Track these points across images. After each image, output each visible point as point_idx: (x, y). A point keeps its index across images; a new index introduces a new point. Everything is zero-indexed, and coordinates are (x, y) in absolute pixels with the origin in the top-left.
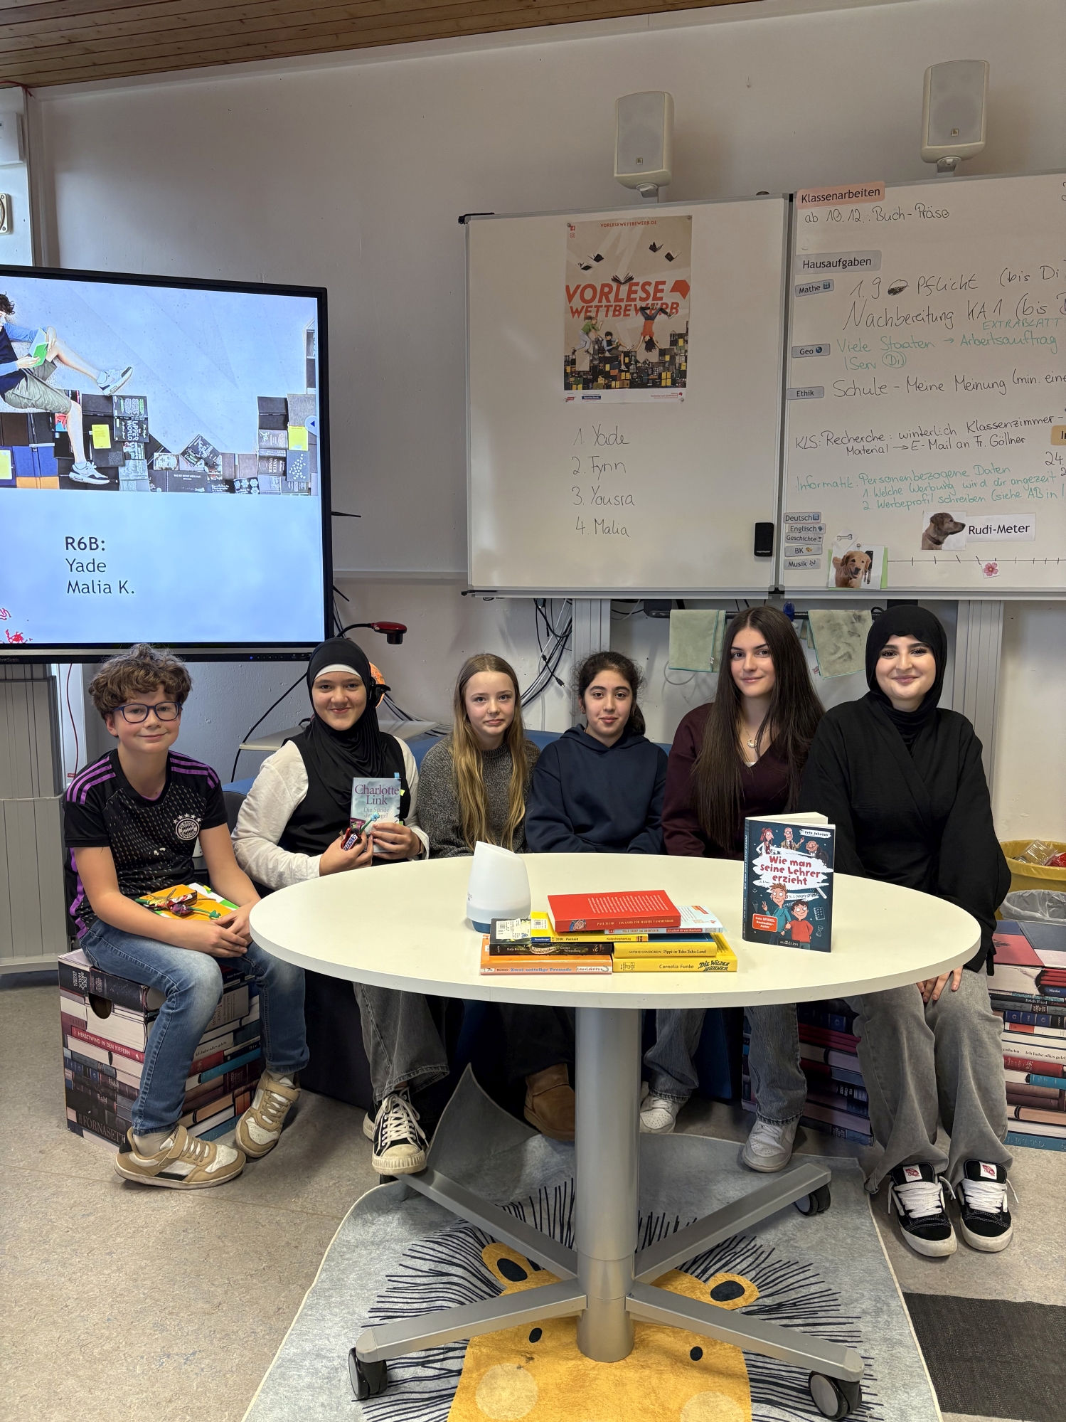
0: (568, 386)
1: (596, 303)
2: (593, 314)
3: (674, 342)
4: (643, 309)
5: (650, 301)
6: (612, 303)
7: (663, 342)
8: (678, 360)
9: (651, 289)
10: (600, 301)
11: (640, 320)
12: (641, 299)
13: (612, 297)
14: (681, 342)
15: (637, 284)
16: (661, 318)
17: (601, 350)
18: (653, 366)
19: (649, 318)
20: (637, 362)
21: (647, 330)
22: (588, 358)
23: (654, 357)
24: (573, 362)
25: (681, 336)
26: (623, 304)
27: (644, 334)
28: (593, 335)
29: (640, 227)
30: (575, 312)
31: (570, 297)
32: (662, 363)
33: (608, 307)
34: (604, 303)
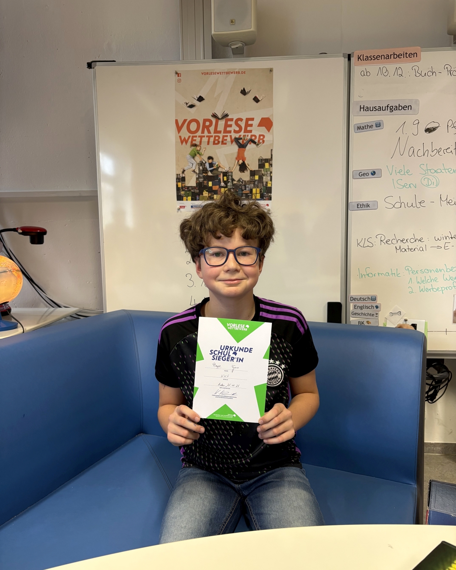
0: (180, 198)
1: (199, 133)
3: (261, 166)
4: (237, 140)
5: (242, 133)
6: (212, 134)
8: (265, 179)
9: (243, 124)
10: (203, 132)
11: (235, 148)
12: (235, 132)
13: (212, 129)
14: (267, 165)
15: (232, 120)
16: (250, 146)
17: (205, 170)
18: (245, 184)
19: (242, 146)
20: (233, 180)
21: (240, 156)
23: (246, 176)
24: (183, 179)
25: (267, 161)
26: (221, 135)
27: (238, 158)
28: (198, 159)
29: (232, 76)
30: (183, 141)
31: (179, 129)
32: (252, 181)
33: (209, 137)
34: (206, 133)
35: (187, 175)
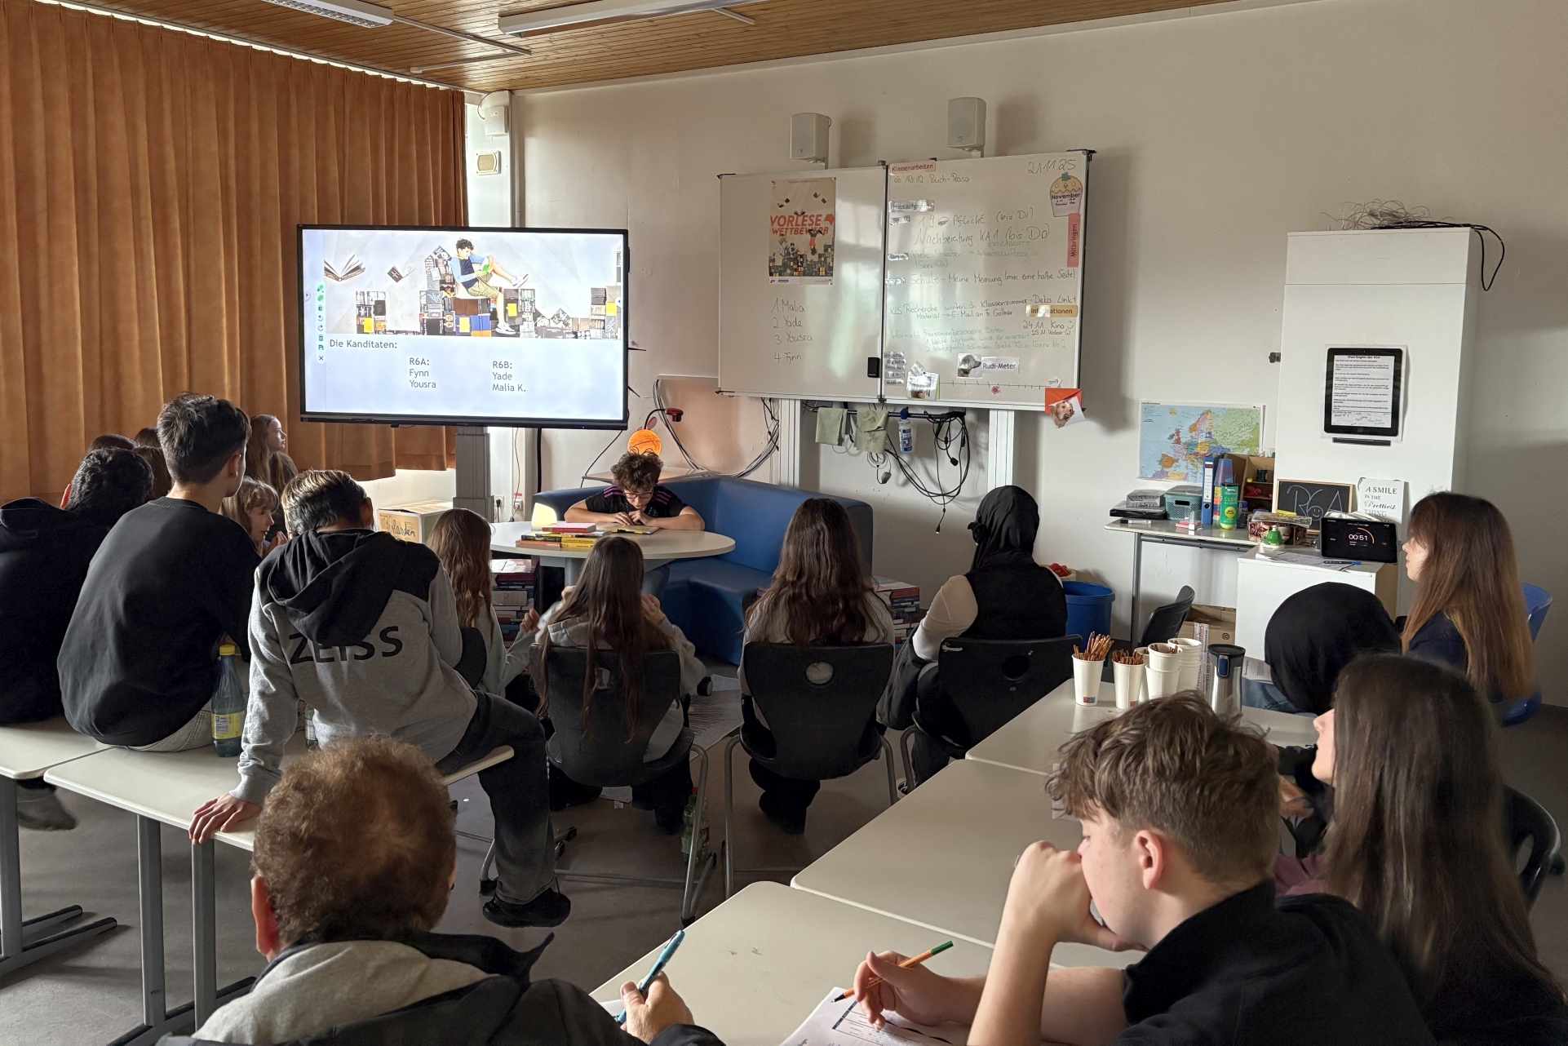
0: (771, 274)
1: (785, 226)
2: (784, 233)
3: (826, 250)
4: (810, 231)
5: (814, 226)
6: (794, 227)
7: (820, 251)
8: (829, 260)
9: (814, 219)
10: (788, 225)
11: (809, 236)
12: (810, 225)
13: (794, 223)
14: (829, 249)
15: (807, 216)
16: (819, 235)
17: (788, 254)
18: (816, 263)
19: (813, 236)
20: (807, 261)
21: (812, 243)
22: (782, 258)
23: (815, 258)
24: (774, 260)
25: (829, 246)
26: (800, 228)
27: (810, 245)
28: (784, 245)
29: (808, 183)
30: (775, 232)
31: (773, 223)
32: (820, 262)
33: (792, 229)
34: (790, 226)
35: (776, 257)
